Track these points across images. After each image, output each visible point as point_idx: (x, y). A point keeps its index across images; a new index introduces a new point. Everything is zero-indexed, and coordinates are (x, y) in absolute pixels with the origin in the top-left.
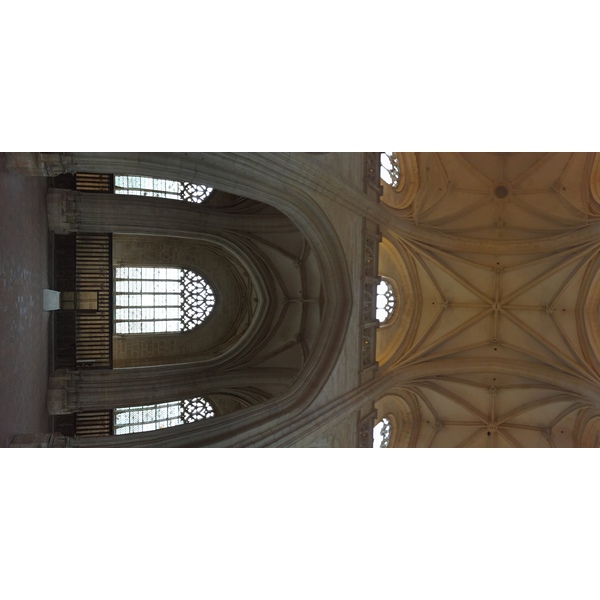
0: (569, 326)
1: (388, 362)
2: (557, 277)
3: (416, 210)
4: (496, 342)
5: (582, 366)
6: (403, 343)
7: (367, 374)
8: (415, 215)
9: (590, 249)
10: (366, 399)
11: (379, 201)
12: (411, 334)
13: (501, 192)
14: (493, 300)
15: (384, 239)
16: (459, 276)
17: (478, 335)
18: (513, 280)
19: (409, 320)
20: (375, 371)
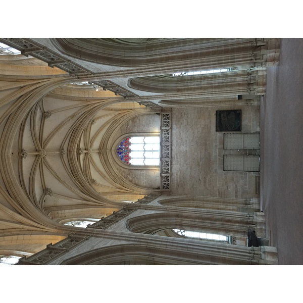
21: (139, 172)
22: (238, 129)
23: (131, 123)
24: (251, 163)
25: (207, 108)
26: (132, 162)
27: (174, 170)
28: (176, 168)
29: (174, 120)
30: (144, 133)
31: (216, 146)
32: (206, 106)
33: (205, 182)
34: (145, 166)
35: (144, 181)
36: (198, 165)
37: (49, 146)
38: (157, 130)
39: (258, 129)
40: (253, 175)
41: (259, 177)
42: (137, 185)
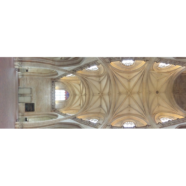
0: (125, 112)
1: (112, 66)
2: (137, 108)
3: (153, 71)
4: (120, 94)
5: (115, 115)
6: (118, 69)
7: (107, 60)
8: (151, 71)
9: (145, 115)
10: (101, 61)
11: (155, 61)
12: (120, 71)
13: (157, 92)
14: (131, 92)
15: (145, 62)
16: (137, 83)
17: (121, 89)
18: (136, 97)
19: (123, 70)
20: (108, 62)
21: (62, 88)
22: (26, 104)
23: (65, 105)
24: (21, 91)
25: (38, 112)
26: (64, 91)
27: (50, 88)
28: (49, 89)
29: (50, 107)
30: (61, 102)
31: (34, 98)
32: (39, 113)
33: (38, 83)
34: (60, 90)
35: (61, 84)
36: (41, 90)
37: (98, 97)
38: (56, 103)
39: (19, 104)
40: (20, 87)
41: (18, 86)
42: (63, 83)
